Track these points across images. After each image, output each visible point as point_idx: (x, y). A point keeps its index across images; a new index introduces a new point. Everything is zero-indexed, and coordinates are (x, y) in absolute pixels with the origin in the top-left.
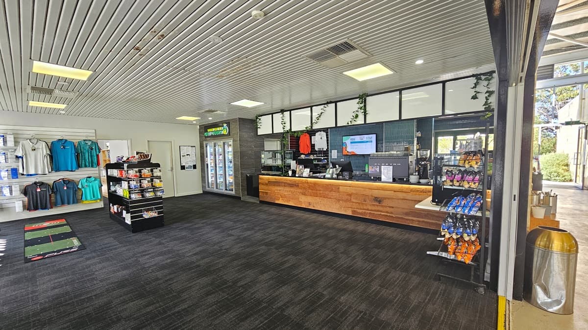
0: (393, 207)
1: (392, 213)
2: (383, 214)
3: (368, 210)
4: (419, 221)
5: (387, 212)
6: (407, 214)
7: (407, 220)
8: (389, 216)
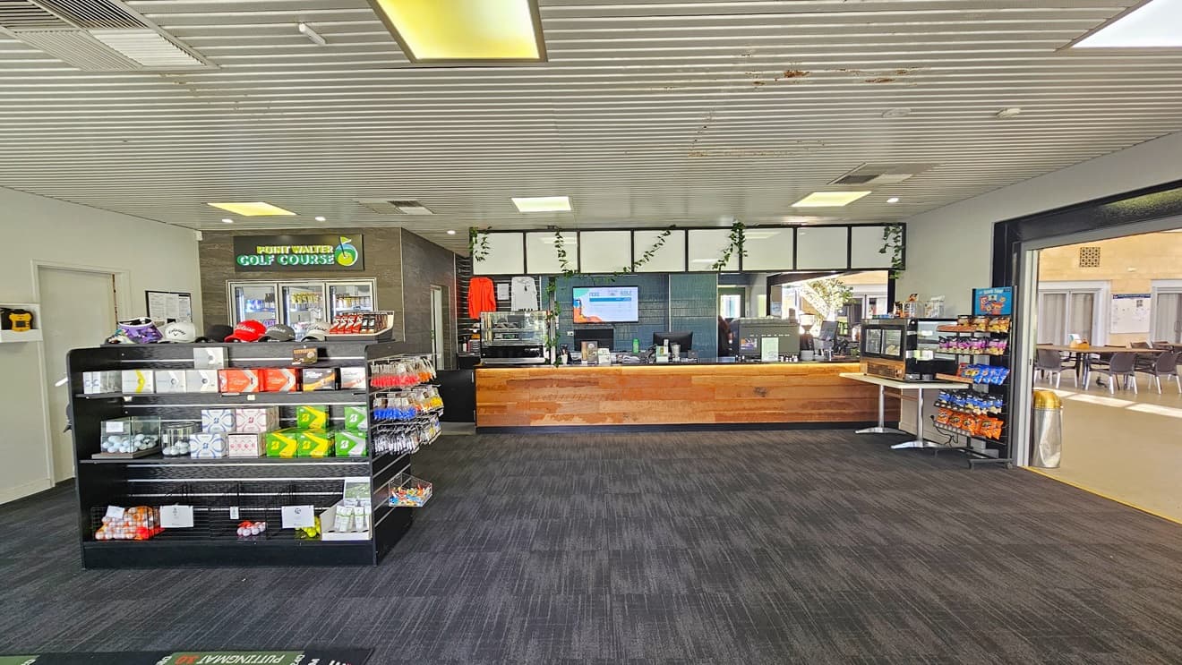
0: (783, 400)
1: (782, 409)
2: (768, 412)
3: (744, 409)
4: (820, 414)
5: (775, 408)
6: (804, 406)
7: (804, 415)
8: (779, 414)
